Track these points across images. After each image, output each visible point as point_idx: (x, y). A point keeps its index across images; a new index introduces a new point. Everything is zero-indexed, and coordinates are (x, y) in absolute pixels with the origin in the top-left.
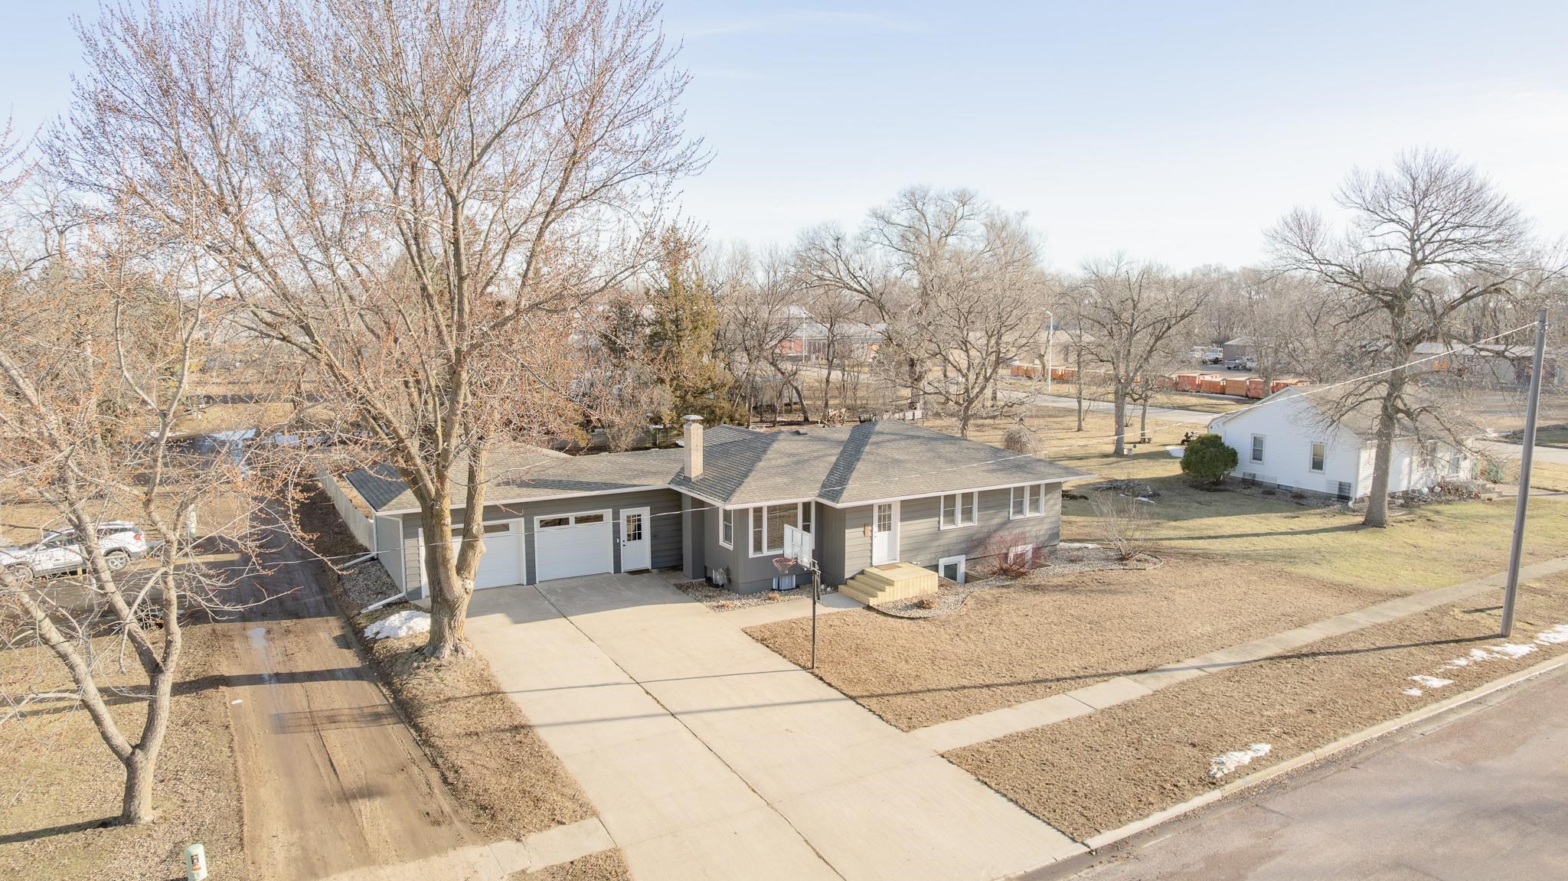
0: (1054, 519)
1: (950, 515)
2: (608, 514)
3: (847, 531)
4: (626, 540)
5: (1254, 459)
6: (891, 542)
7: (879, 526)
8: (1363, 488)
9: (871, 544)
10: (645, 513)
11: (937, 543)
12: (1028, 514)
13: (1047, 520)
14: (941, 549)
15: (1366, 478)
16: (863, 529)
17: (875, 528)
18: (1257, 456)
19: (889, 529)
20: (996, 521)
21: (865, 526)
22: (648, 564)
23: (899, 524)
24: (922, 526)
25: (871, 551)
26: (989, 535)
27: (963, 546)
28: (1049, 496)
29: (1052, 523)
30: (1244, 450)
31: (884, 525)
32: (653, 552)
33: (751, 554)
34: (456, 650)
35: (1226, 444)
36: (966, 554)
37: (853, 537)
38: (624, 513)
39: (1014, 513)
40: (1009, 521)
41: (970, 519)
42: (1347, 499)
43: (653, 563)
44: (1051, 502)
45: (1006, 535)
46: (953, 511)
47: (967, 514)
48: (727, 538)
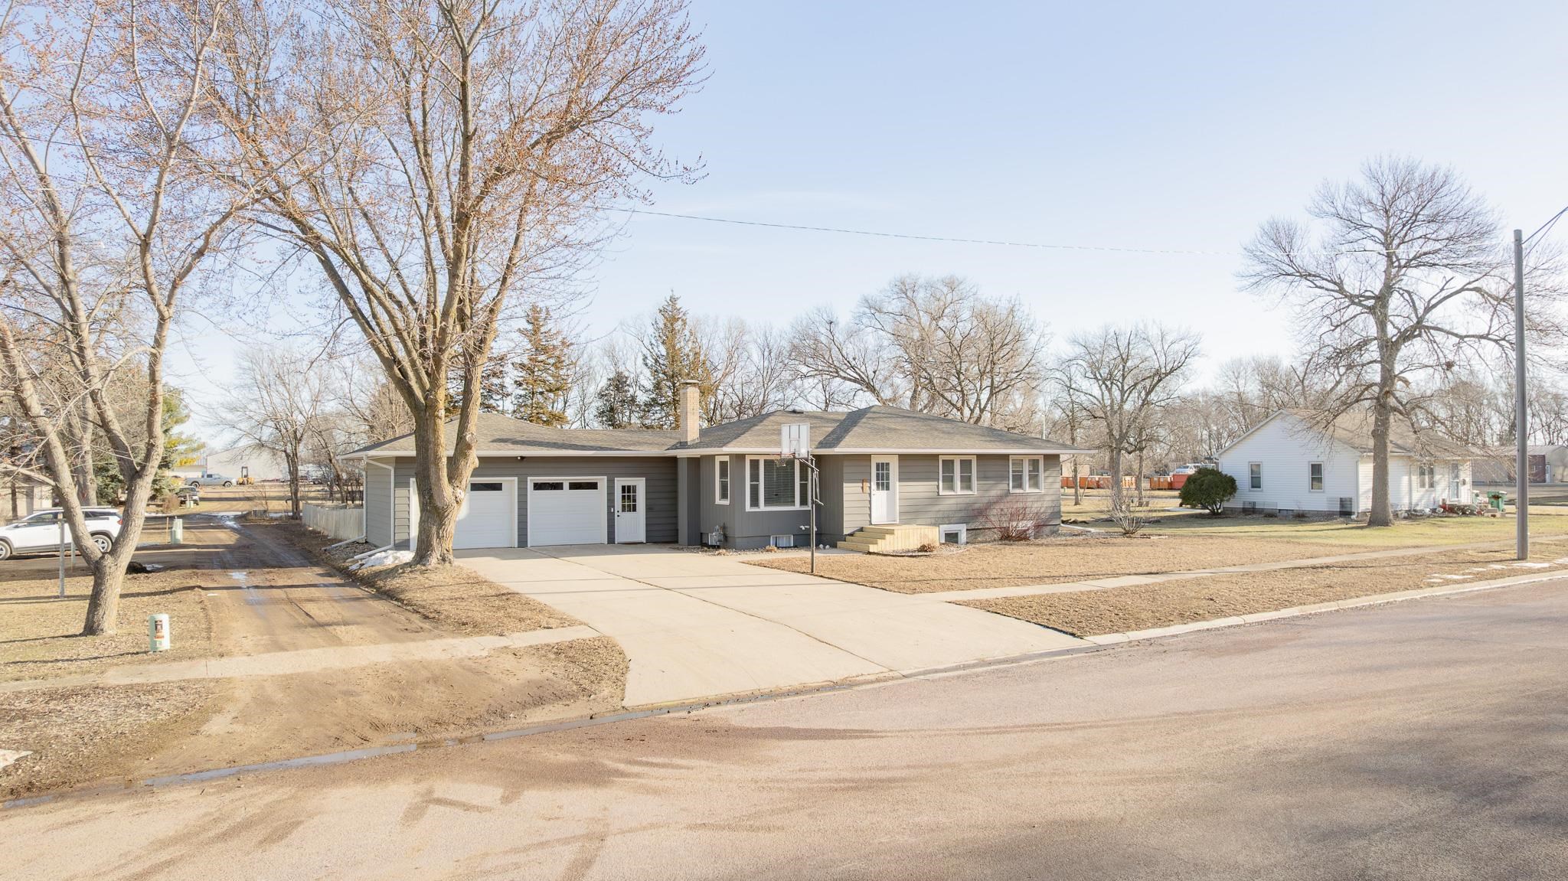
0: (1053, 497)
1: (949, 481)
2: (602, 481)
3: (845, 485)
4: (620, 510)
5: (1253, 487)
6: (890, 502)
7: (878, 484)
8: (1364, 503)
9: (870, 501)
10: (640, 484)
11: (937, 508)
12: (1028, 489)
13: (1048, 498)
14: (940, 515)
15: (1366, 492)
16: (861, 485)
17: (874, 486)
18: (1256, 483)
19: (888, 489)
20: (995, 492)
21: (863, 481)
22: (642, 538)
23: (898, 483)
24: (921, 489)
25: (870, 508)
26: (990, 505)
27: (962, 514)
28: (1047, 473)
29: (1053, 501)
30: (1243, 479)
31: (883, 484)
32: (647, 525)
33: (748, 508)
34: (444, 560)
35: (1224, 473)
36: (967, 523)
37: (851, 491)
38: (620, 482)
39: (1013, 487)
40: (1008, 493)
41: (969, 488)
42: (1350, 514)
43: (647, 537)
44: (1050, 480)
45: (1007, 506)
46: (952, 477)
47: (967, 482)
48: (724, 496)
